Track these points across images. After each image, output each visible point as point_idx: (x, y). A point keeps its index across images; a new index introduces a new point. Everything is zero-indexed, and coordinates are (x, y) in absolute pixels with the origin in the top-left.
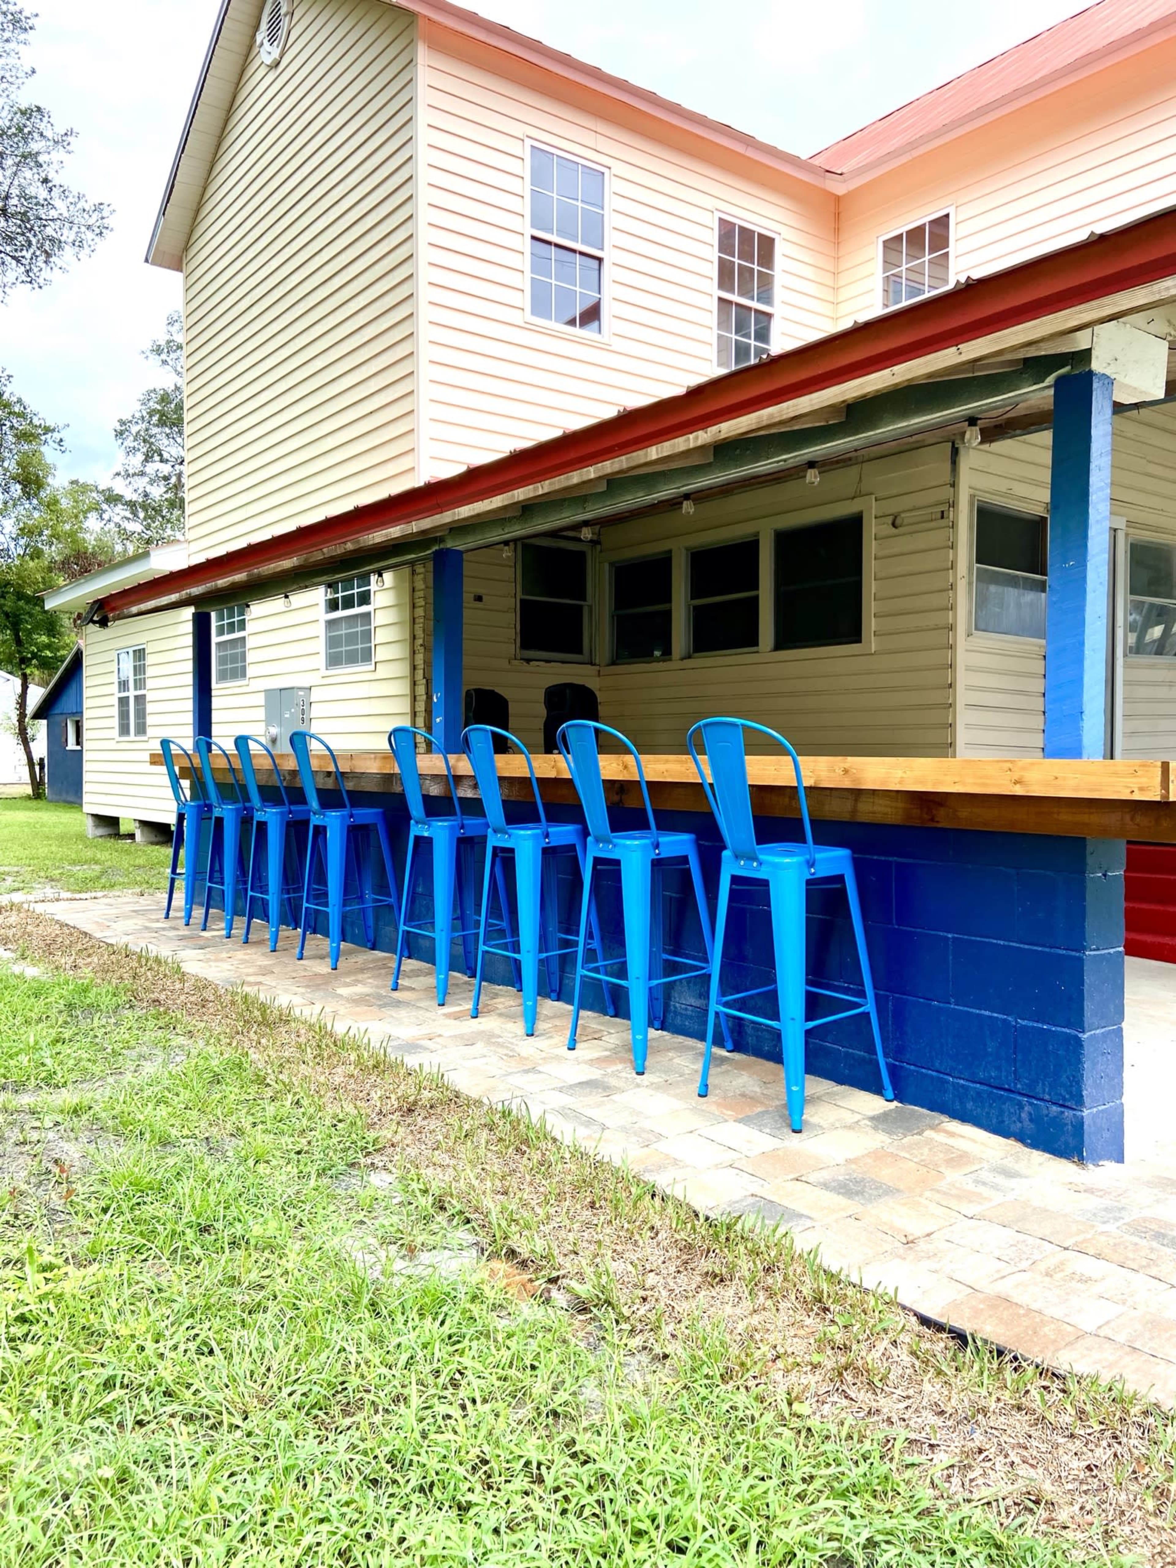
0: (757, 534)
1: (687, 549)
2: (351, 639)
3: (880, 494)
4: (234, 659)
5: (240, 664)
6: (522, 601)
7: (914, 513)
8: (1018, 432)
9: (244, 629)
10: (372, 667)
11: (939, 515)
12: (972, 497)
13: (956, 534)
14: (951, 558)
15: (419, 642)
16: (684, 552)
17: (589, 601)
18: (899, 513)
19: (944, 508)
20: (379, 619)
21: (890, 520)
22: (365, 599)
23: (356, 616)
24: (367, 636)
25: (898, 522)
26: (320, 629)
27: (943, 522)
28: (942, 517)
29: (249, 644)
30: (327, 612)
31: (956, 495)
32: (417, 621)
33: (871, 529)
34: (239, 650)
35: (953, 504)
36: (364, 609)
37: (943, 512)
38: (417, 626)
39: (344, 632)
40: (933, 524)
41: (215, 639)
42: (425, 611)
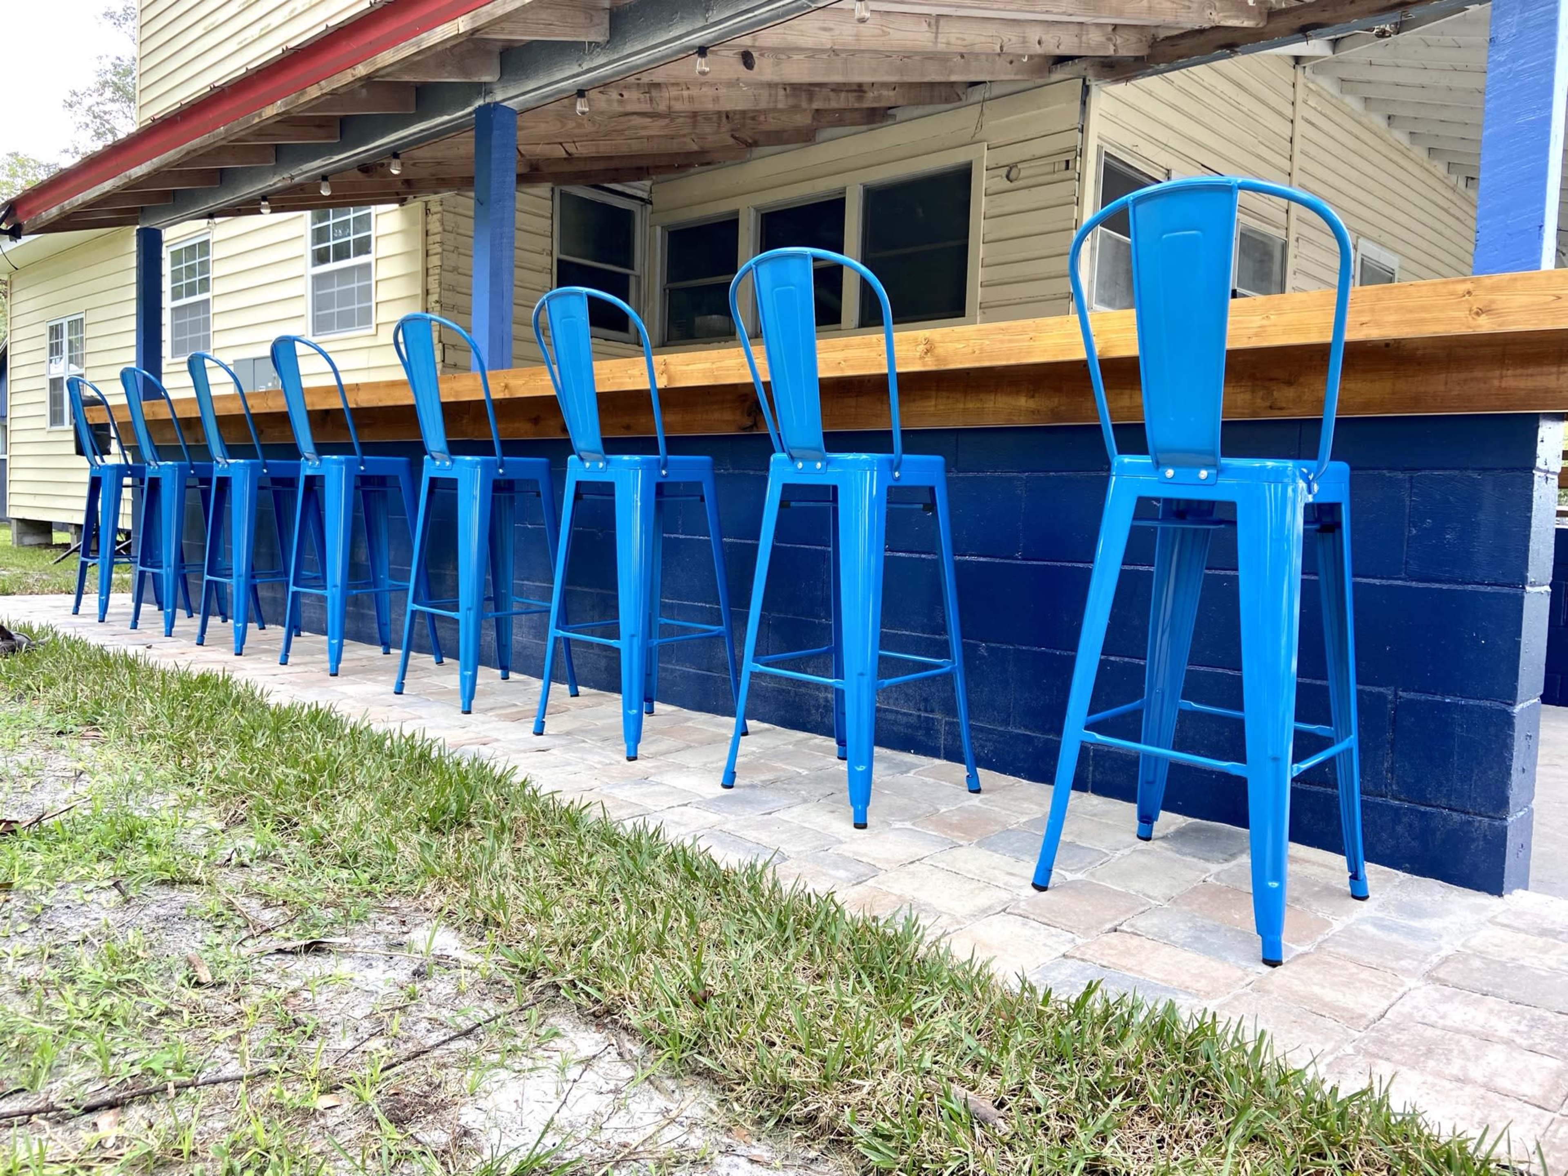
0: (843, 191)
1: (757, 210)
2: (346, 297)
3: (994, 142)
4: (195, 327)
5: (201, 334)
6: (560, 261)
7: (1033, 164)
8: (1162, 66)
9: (207, 290)
10: (373, 331)
11: (1064, 166)
12: (1099, 148)
13: (1082, 189)
14: (1075, 217)
15: (434, 297)
16: (753, 213)
17: (637, 270)
18: (1015, 165)
19: (1070, 156)
20: (381, 271)
21: (1004, 171)
22: (364, 246)
23: (353, 268)
24: (366, 293)
25: (1013, 175)
26: (305, 287)
27: (1068, 174)
28: (1067, 168)
29: (216, 307)
30: (314, 265)
31: (1084, 141)
32: (431, 272)
33: (981, 182)
34: (202, 317)
35: (1081, 153)
36: (362, 259)
37: (1067, 162)
38: (430, 279)
39: (336, 289)
40: (1056, 177)
41: (167, 303)
42: (442, 259)
